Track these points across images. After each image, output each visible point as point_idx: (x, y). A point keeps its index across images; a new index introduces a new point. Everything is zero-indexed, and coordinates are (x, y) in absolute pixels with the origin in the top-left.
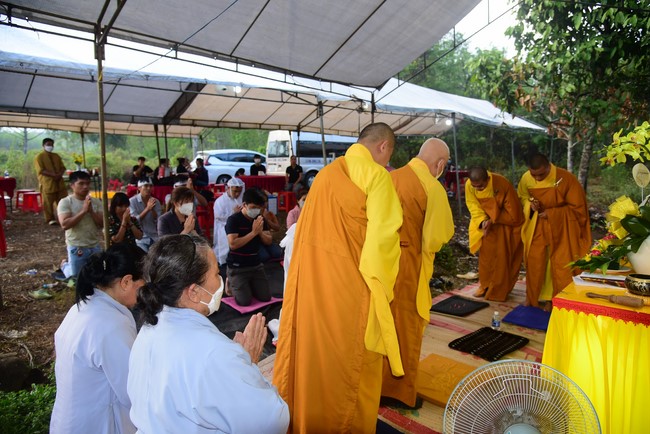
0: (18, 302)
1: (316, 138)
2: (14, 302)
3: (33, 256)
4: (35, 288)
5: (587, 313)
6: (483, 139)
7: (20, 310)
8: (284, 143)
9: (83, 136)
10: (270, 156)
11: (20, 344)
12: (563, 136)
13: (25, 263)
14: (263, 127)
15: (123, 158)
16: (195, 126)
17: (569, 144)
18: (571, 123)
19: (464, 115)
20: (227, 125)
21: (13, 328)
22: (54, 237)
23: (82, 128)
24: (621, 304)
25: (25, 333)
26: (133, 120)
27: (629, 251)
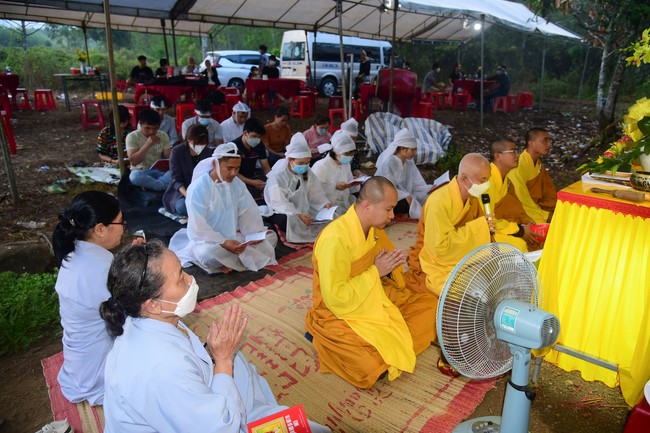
0: (34, 195)
1: (334, 39)
2: (30, 196)
3: (44, 154)
4: (49, 183)
5: (589, 206)
6: (513, 47)
7: (36, 203)
8: (299, 45)
9: (85, 32)
10: (285, 59)
11: (39, 233)
12: (600, 45)
13: (36, 160)
14: (277, 25)
15: (128, 58)
16: (205, 22)
17: (604, 53)
18: (609, 30)
19: (495, 18)
20: (238, 22)
21: (31, 220)
22: (63, 136)
23: (83, 22)
24: (623, 198)
25: (43, 224)
26: (137, 13)
27: (642, 153)
